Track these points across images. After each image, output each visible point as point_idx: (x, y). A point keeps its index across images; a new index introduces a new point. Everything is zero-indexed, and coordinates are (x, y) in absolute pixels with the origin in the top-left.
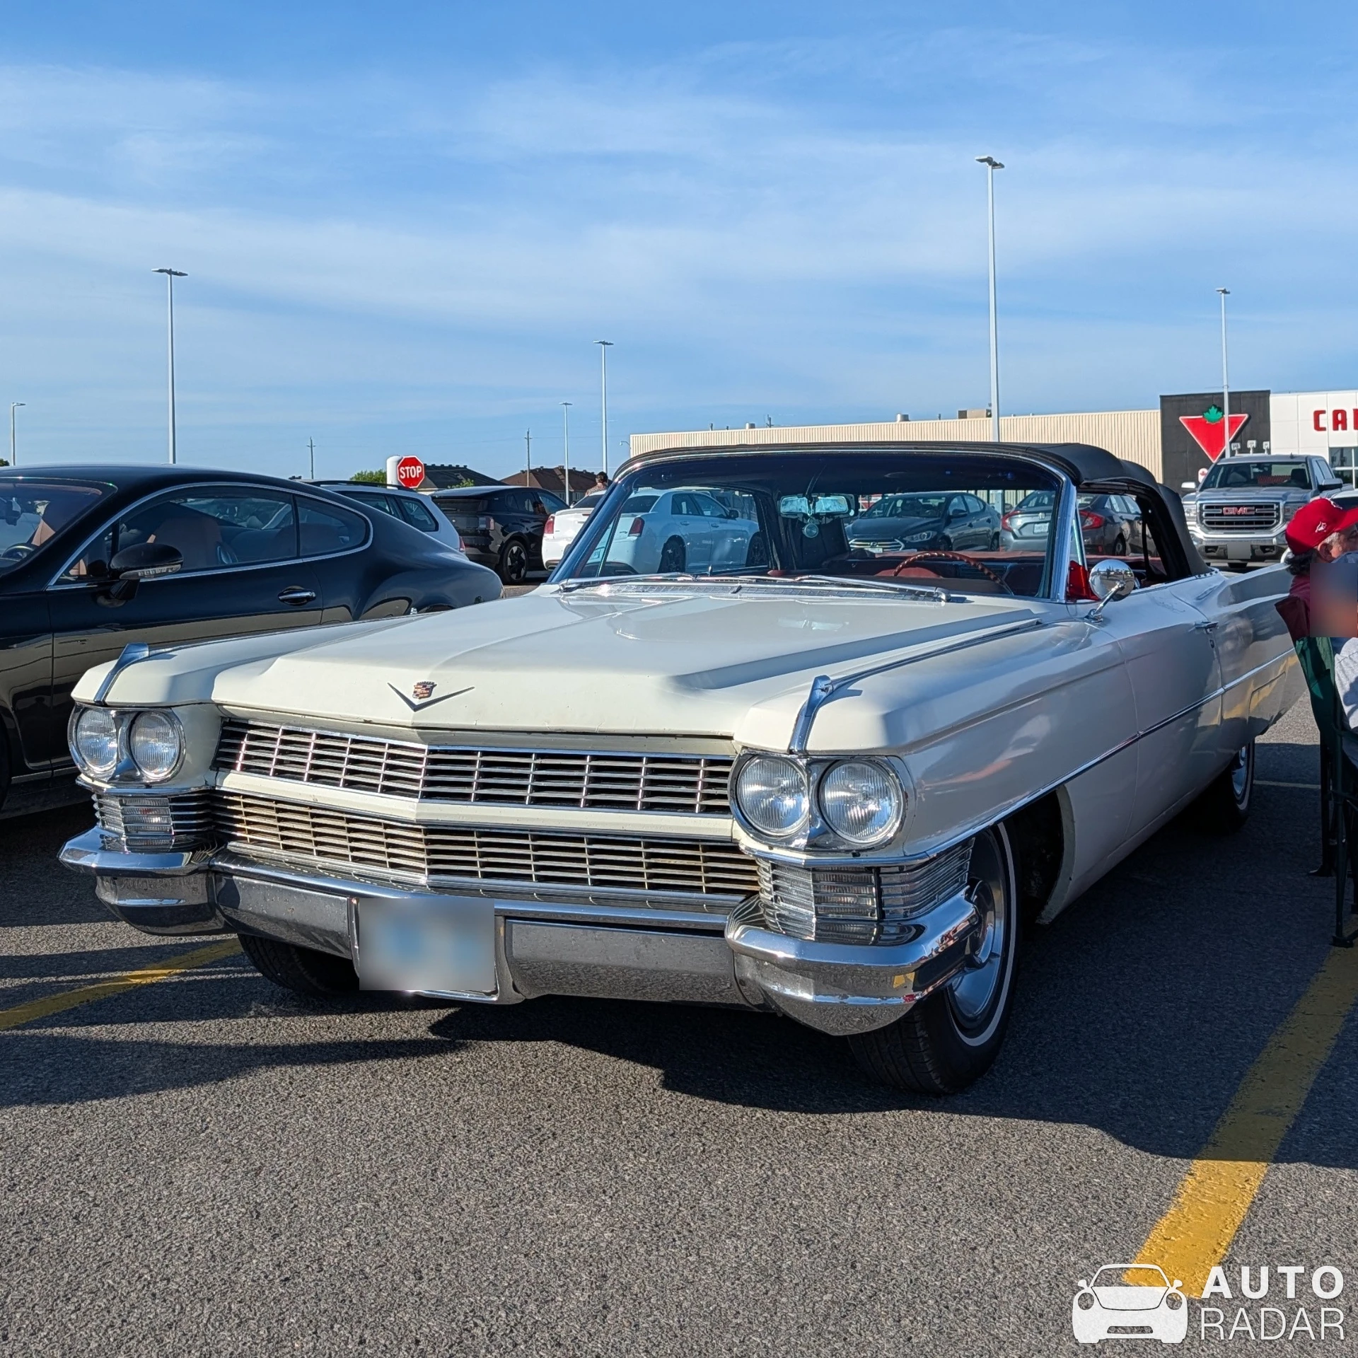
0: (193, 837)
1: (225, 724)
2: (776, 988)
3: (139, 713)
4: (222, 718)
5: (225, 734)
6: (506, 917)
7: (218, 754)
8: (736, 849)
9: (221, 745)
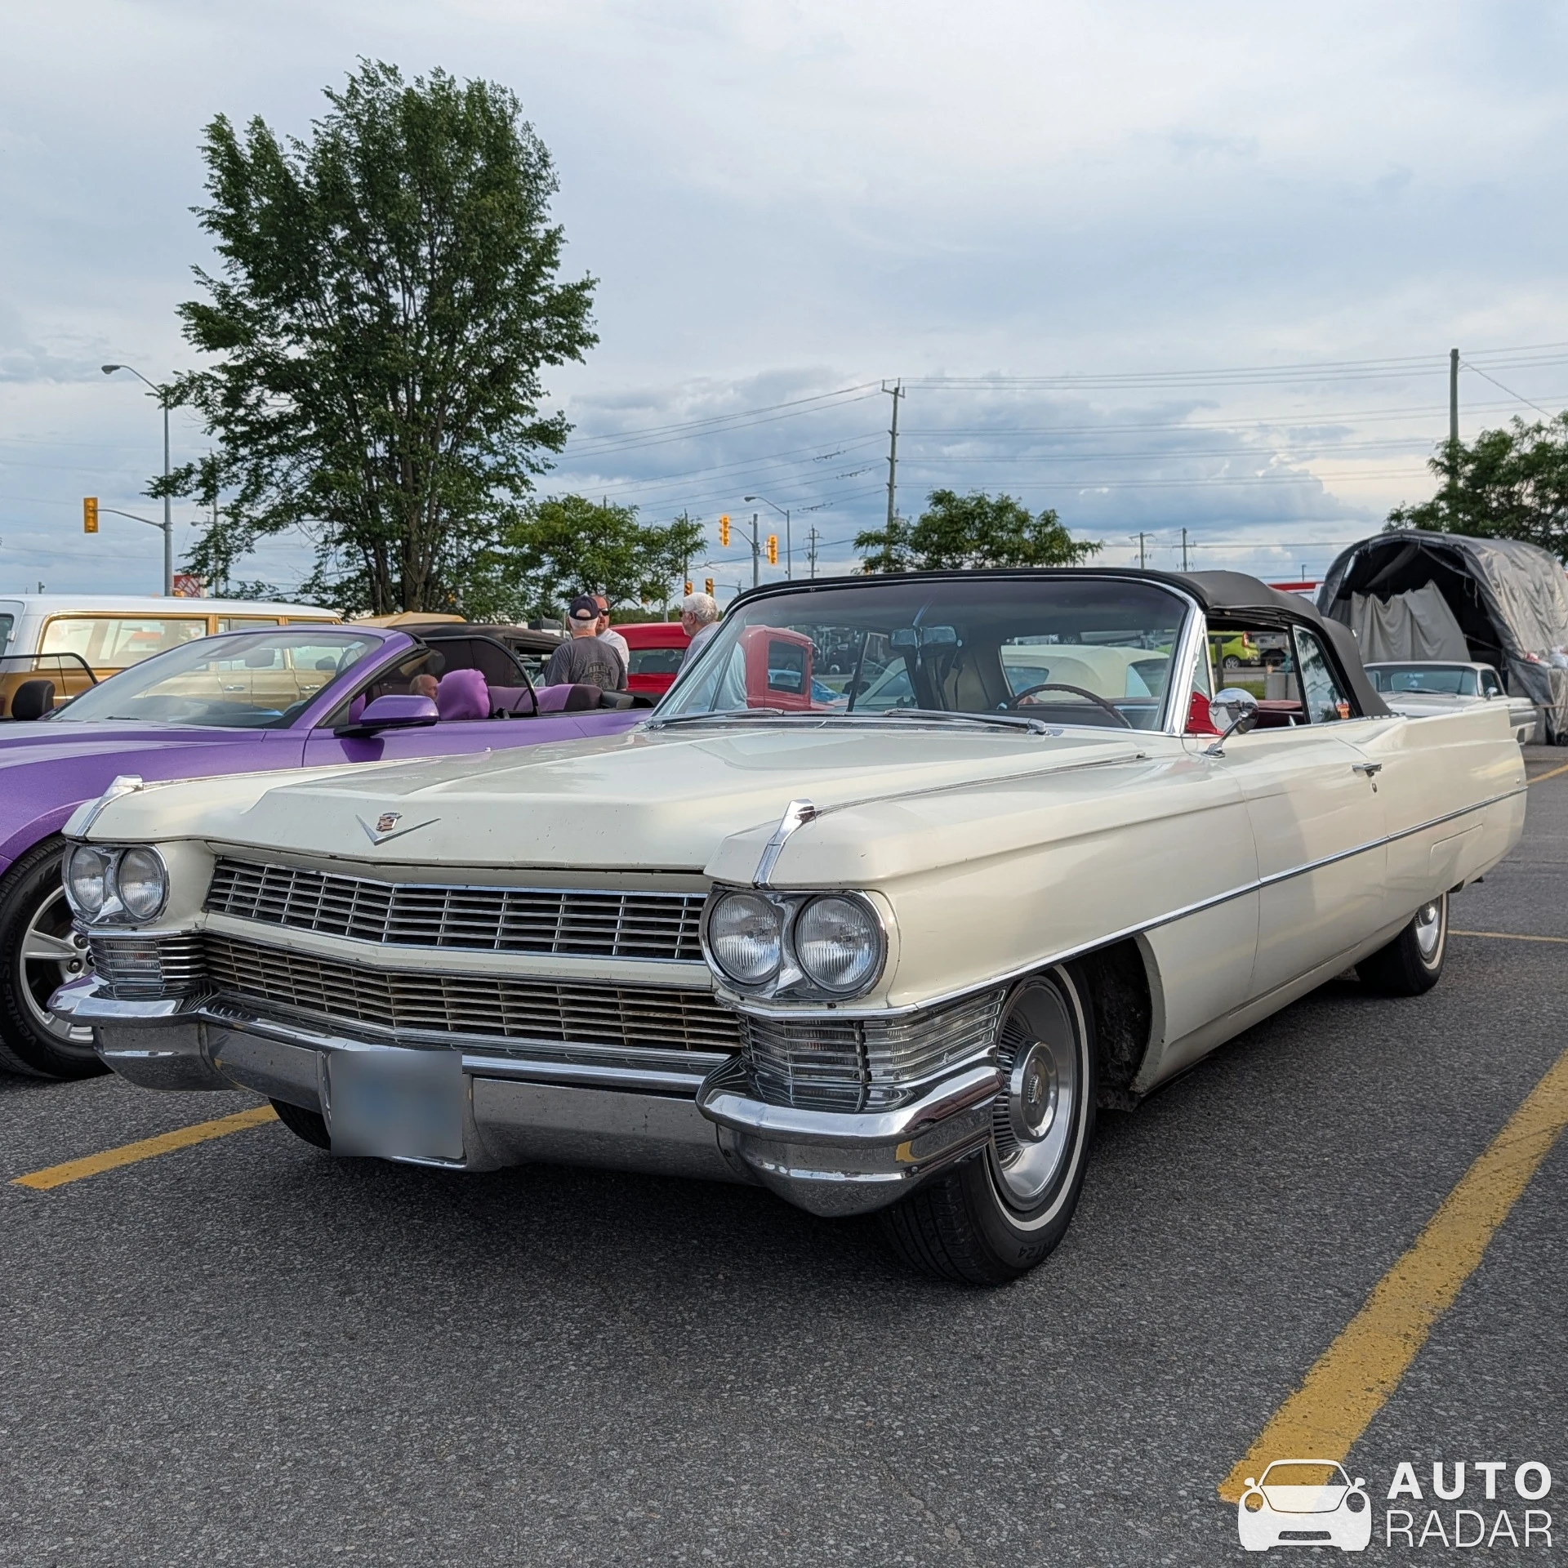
0: (186, 984)
1: (219, 863)
2: (769, 1167)
3: (128, 850)
4: (216, 856)
5: (218, 873)
6: (474, 1076)
7: (211, 895)
8: (711, 1001)
9: (214, 885)
